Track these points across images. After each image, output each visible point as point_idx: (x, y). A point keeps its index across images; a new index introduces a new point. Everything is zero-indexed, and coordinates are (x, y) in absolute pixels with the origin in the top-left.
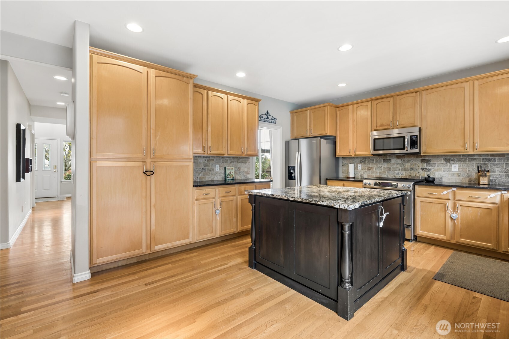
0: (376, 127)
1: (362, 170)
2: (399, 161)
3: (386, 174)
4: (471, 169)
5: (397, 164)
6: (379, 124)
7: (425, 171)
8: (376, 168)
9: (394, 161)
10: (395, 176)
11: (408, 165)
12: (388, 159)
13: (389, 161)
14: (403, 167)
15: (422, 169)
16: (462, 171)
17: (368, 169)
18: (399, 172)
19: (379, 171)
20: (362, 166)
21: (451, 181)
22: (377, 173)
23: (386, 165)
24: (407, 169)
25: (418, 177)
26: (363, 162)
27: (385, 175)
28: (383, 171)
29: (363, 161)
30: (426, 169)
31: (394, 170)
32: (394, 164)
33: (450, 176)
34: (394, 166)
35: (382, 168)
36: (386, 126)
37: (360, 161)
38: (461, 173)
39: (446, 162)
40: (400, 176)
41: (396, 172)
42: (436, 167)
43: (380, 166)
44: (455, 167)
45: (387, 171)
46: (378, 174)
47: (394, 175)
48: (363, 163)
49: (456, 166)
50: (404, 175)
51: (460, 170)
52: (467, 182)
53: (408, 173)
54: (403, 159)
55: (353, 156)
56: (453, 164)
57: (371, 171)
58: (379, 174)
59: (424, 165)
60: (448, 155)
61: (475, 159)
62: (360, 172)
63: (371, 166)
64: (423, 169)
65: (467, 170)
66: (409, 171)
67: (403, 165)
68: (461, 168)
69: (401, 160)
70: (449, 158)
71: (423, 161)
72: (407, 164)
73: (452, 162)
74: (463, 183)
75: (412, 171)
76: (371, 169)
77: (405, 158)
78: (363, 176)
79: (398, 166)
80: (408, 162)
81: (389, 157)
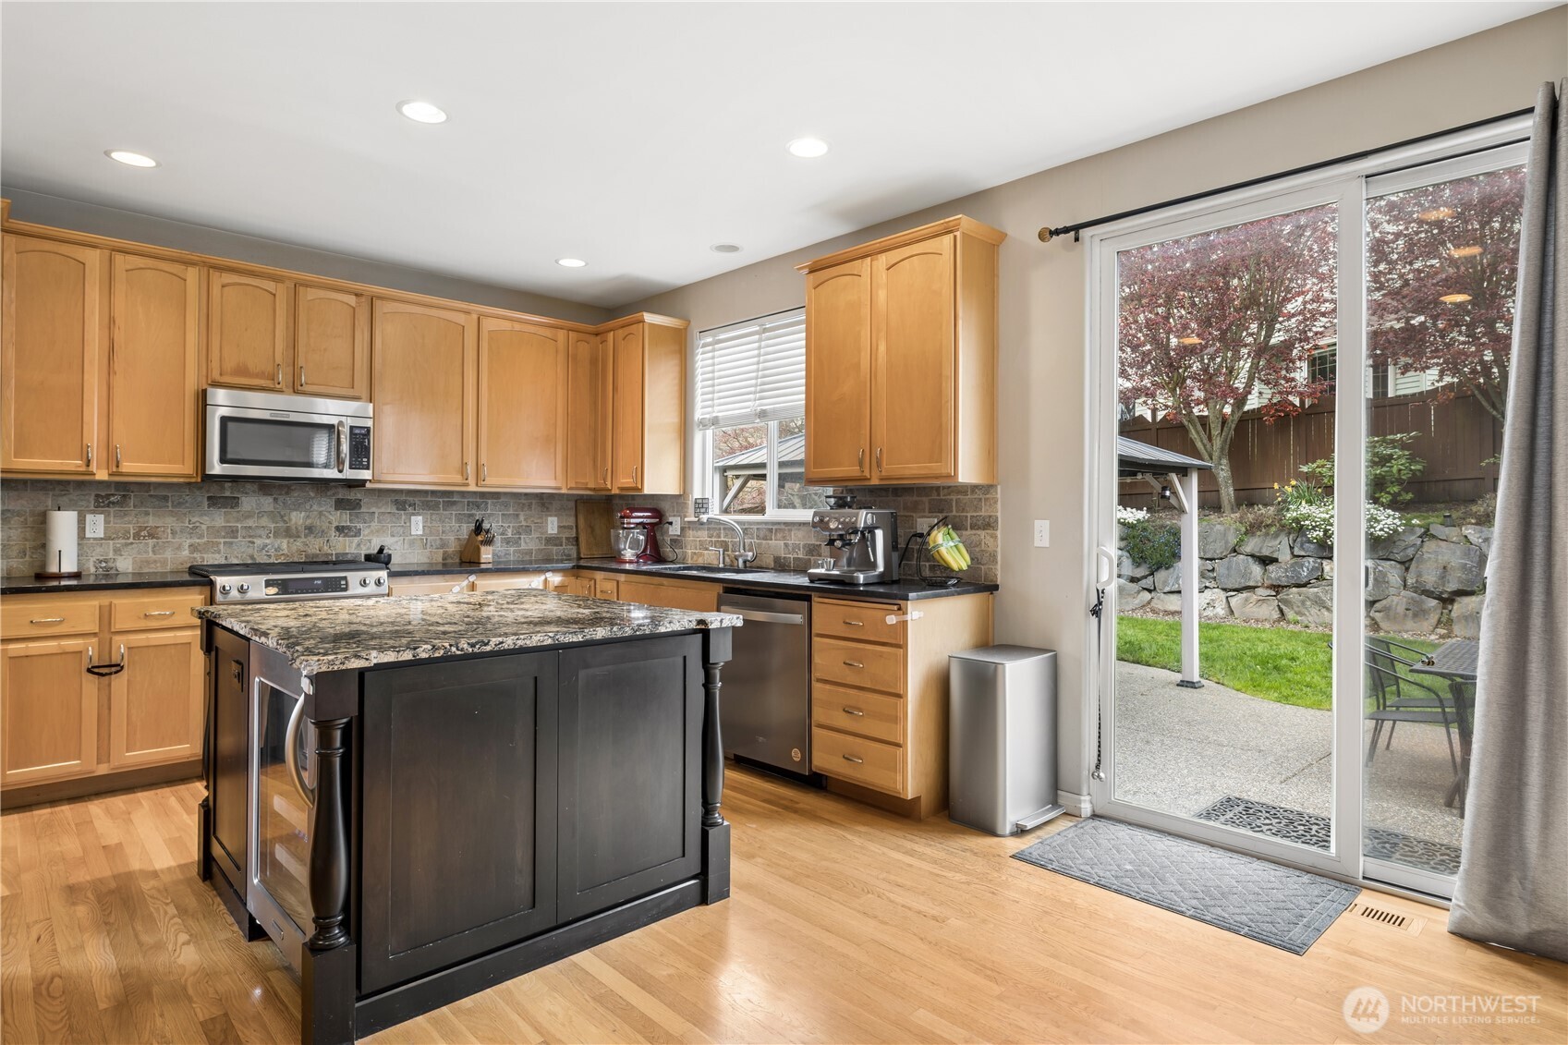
0: (221, 375)
1: (107, 538)
2: (267, 502)
3: (219, 553)
4: (455, 531)
5: (261, 514)
6: (230, 364)
7: (346, 535)
8: (178, 530)
9: (249, 502)
10: (252, 557)
11: (297, 518)
12: (228, 494)
13: (233, 502)
14: (281, 524)
15: (337, 528)
16: (431, 534)
17: (137, 536)
18: (268, 541)
19: (188, 541)
20: (107, 522)
21: (408, 561)
22: (179, 548)
23: (219, 519)
24: (294, 532)
25: (327, 555)
26: (113, 503)
27: (217, 556)
28: (206, 539)
29: (112, 499)
30: (349, 528)
31: (250, 537)
32: (249, 515)
33: (406, 546)
34: (250, 523)
35: (204, 527)
36: (257, 376)
37: (96, 501)
38: (429, 538)
39: (398, 509)
40: (269, 556)
41: (258, 542)
42: (375, 525)
43: (194, 520)
44: (417, 524)
45: (222, 540)
46: (186, 553)
47: (250, 551)
48: (112, 510)
49: (420, 518)
50: (286, 552)
51: (427, 531)
52: (440, 560)
53: (299, 544)
54: (281, 498)
55: (102, 475)
56: (414, 514)
57: (151, 542)
58: (191, 552)
59: (342, 518)
60: (401, 491)
61: (454, 503)
62: (99, 550)
63: (151, 521)
64: (340, 529)
65: (441, 528)
66: (299, 537)
67: (282, 517)
68: (429, 525)
69: (275, 499)
70: (403, 498)
71: (341, 504)
72: (294, 513)
73: (410, 510)
74: (431, 564)
75: (311, 538)
76: (151, 536)
77: (287, 493)
78: (110, 564)
79: (265, 521)
80: (298, 507)
81: (232, 488)
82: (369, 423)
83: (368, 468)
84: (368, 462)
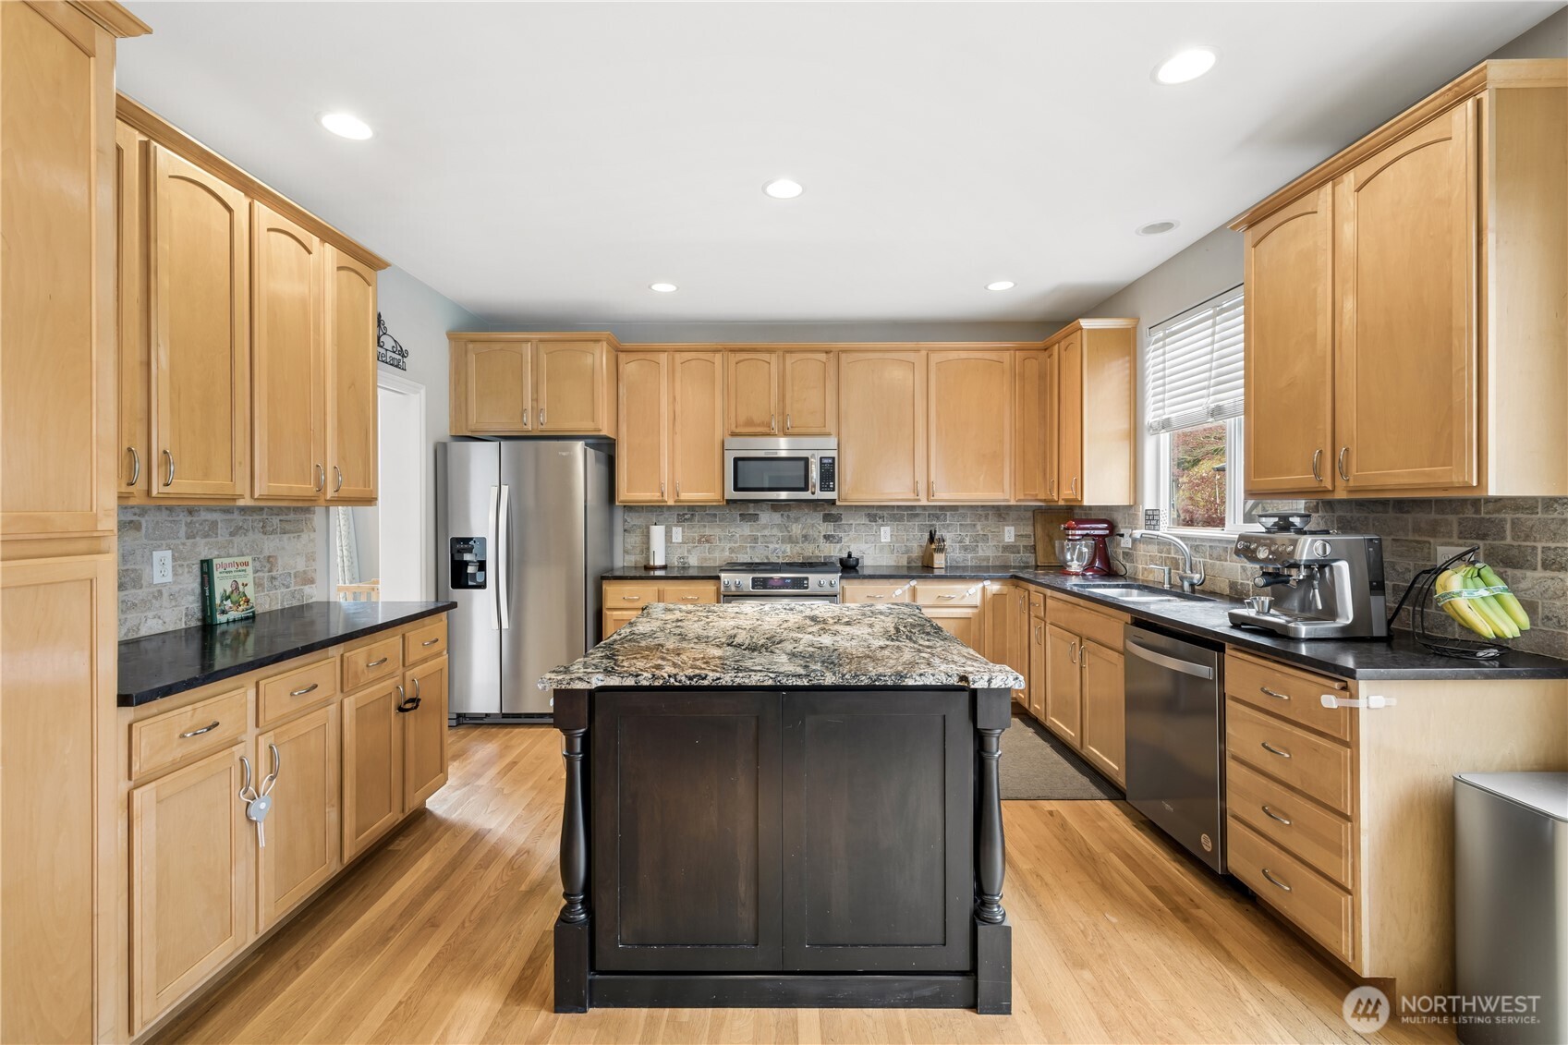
0: (736, 427)
1: (683, 543)
2: (777, 518)
3: (747, 554)
4: (916, 539)
5: (773, 526)
6: (742, 419)
7: (831, 542)
8: (722, 537)
9: (766, 517)
10: (767, 558)
11: (796, 529)
12: (751, 512)
13: (755, 517)
14: (786, 533)
15: (825, 536)
16: (897, 541)
17: (699, 541)
18: (777, 546)
19: (728, 546)
20: (683, 532)
21: (878, 564)
22: (723, 550)
23: (746, 529)
24: (794, 539)
25: (817, 557)
26: (686, 519)
27: (746, 556)
28: (738, 544)
29: (686, 517)
30: (833, 536)
31: (766, 542)
32: (765, 527)
33: (877, 551)
34: (766, 532)
35: (738, 535)
36: (759, 425)
37: (678, 518)
38: (896, 545)
39: (870, 521)
40: (778, 557)
41: (771, 546)
42: (852, 533)
43: (731, 530)
44: (886, 533)
45: (749, 545)
46: (727, 553)
47: (766, 553)
48: (686, 524)
49: (888, 529)
50: (789, 554)
51: (894, 539)
52: (905, 564)
53: (797, 548)
54: (786, 514)
55: (671, 503)
56: (882, 525)
57: (707, 545)
58: (730, 553)
59: (827, 528)
60: (873, 506)
61: (917, 515)
62: (679, 550)
63: (708, 532)
64: (827, 537)
65: (905, 537)
66: (798, 543)
67: (786, 528)
68: (895, 533)
69: (782, 515)
70: (875, 512)
71: (827, 518)
72: (794, 525)
73: (880, 521)
74: (897, 567)
75: (806, 544)
76: (707, 541)
77: (790, 510)
78: (686, 560)
79: (775, 531)
80: (797, 520)
81: (754, 507)
82: (834, 454)
83: (834, 490)
84: (834, 485)
